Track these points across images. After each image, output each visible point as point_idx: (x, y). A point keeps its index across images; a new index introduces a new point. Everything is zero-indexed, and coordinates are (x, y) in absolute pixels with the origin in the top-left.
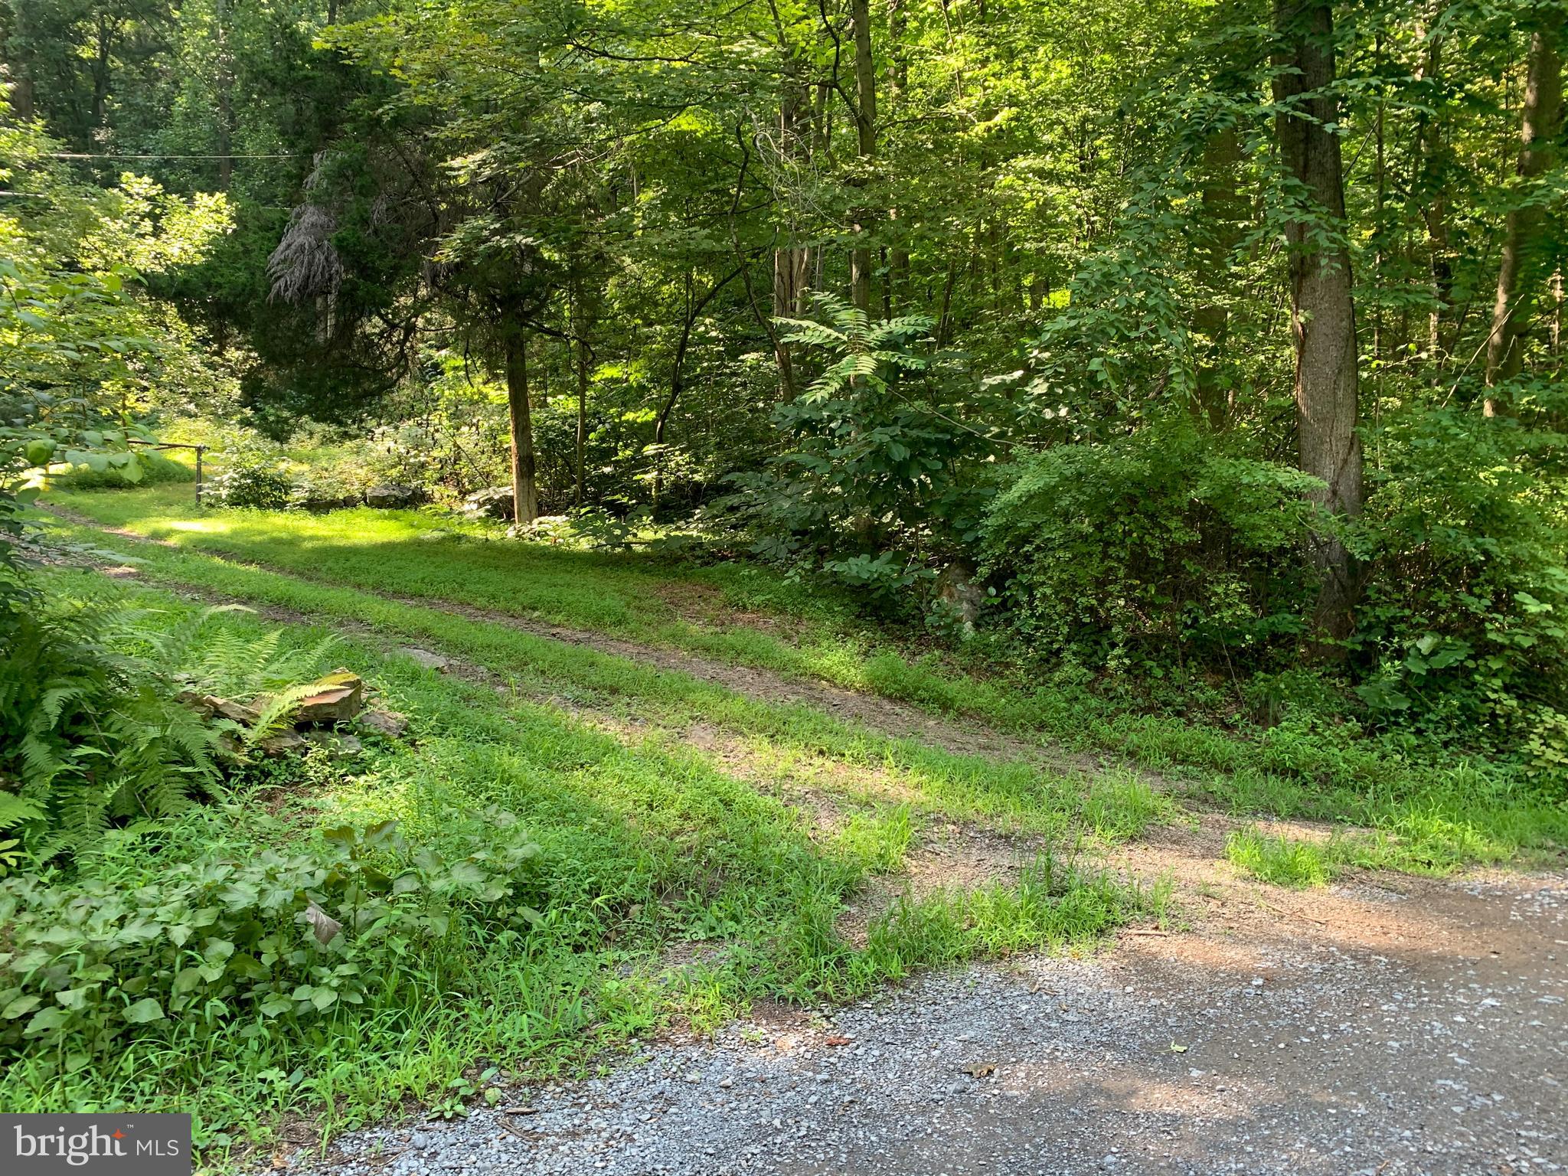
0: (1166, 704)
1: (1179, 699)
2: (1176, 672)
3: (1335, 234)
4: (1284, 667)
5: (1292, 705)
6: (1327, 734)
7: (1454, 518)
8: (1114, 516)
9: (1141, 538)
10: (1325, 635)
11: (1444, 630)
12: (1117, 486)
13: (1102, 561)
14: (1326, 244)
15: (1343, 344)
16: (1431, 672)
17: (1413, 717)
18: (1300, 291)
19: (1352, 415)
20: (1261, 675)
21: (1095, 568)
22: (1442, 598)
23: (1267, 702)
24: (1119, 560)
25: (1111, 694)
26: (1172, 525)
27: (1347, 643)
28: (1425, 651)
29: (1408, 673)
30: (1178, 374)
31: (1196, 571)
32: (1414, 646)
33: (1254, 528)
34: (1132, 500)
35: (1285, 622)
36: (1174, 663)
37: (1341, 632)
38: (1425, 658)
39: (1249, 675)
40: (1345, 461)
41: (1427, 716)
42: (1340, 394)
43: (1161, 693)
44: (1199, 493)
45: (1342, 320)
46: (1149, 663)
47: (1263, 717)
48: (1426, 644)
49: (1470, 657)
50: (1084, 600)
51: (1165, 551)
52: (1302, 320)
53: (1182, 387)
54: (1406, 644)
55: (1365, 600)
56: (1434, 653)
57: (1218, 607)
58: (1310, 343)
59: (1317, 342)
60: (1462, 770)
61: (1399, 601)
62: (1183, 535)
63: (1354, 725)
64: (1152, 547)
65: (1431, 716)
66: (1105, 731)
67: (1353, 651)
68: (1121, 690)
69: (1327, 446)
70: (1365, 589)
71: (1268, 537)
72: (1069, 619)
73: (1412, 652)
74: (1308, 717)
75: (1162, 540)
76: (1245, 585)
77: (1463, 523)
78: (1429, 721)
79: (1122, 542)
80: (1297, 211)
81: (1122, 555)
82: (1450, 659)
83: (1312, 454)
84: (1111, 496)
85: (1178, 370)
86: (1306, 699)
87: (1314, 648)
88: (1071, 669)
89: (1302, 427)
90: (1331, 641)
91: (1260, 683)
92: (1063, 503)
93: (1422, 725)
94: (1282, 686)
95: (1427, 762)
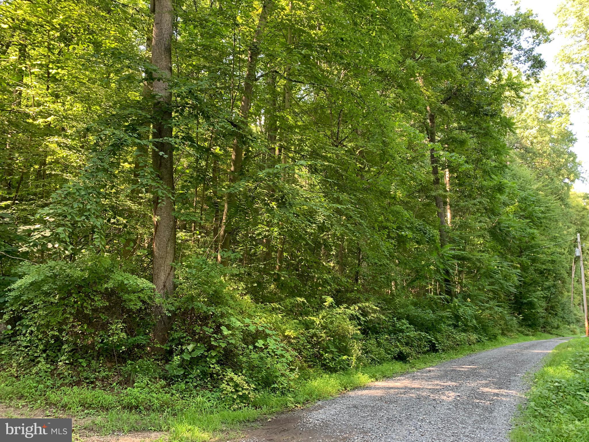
0: (86, 378)
1: (93, 376)
2: (94, 362)
3: (165, 192)
4: (140, 358)
5: (140, 375)
6: (152, 387)
7: (204, 298)
8: (71, 294)
9: (82, 305)
10: (157, 343)
11: (197, 341)
12: (74, 281)
13: (63, 315)
14: (161, 194)
15: (170, 230)
16: (192, 358)
17: (185, 376)
18: (156, 209)
19: (172, 257)
20: (129, 362)
21: (60, 318)
22: (197, 329)
23: (130, 374)
24: (70, 313)
25: (61, 376)
26: (96, 299)
27: (164, 347)
28: (190, 350)
29: (183, 360)
30: (97, 238)
31: (105, 318)
32: (187, 348)
33: (131, 300)
34: (80, 287)
35: (141, 339)
36: (93, 359)
37: (163, 342)
38: (190, 353)
39: (125, 362)
40: (169, 274)
41: (190, 376)
42: (169, 248)
43: (85, 374)
44: (110, 285)
45: (171, 222)
46: (81, 360)
47: (128, 382)
48: (190, 347)
49: (205, 351)
50: (52, 332)
51: (92, 310)
52: (156, 220)
53: (99, 243)
54: (184, 348)
55: (172, 329)
56: (193, 350)
57: (113, 334)
58: (159, 228)
59: (161, 228)
60: (199, 399)
61: (183, 329)
62: (100, 303)
63: (163, 382)
64: (87, 308)
65: (191, 376)
66: (53, 397)
67: (166, 350)
68: (66, 374)
69: (163, 268)
70: (172, 324)
71: (136, 305)
72: (44, 341)
73: (186, 351)
74: (146, 380)
75: (91, 306)
76: (124, 325)
77: (206, 300)
78: (191, 378)
79: (73, 306)
80: (150, 181)
81: (73, 311)
82: (198, 353)
83: (157, 271)
84: (70, 285)
85: (97, 236)
86: (145, 372)
87: (153, 349)
88: (43, 365)
89: (154, 260)
90: (158, 346)
91: (128, 367)
92: (44, 289)
93: (188, 380)
94: (137, 367)
95: (188, 396)
